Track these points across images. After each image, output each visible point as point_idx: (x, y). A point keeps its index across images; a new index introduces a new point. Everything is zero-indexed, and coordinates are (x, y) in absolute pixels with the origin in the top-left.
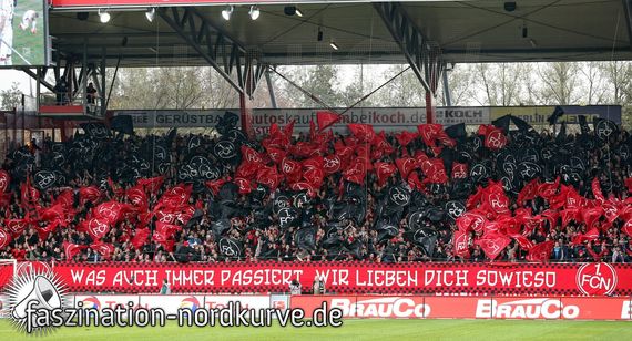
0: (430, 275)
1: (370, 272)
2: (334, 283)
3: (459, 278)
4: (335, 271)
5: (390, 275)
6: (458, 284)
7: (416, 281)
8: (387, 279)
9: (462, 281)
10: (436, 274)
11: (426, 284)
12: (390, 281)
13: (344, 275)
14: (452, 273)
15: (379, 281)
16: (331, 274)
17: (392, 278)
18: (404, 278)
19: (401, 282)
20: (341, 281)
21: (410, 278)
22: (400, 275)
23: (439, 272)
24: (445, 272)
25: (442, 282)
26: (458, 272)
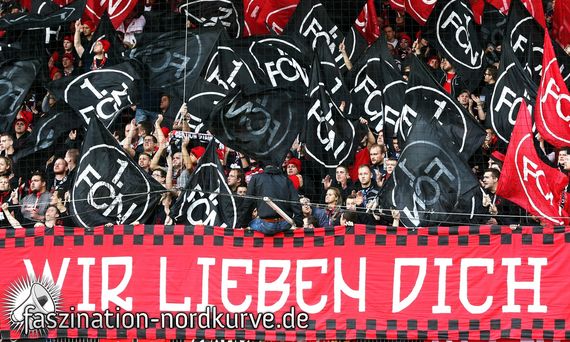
0: (410, 274)
1: (206, 262)
2: (85, 306)
3: (513, 285)
4: (86, 262)
5: (272, 275)
6: (511, 307)
7: (360, 294)
8: (263, 287)
9: (524, 298)
10: (433, 272)
11: (398, 306)
12: (272, 297)
13: (117, 273)
14: (488, 264)
15: (236, 297)
16: (75, 272)
17: (280, 285)
18: (322, 284)
19: (311, 297)
20: (109, 296)
21: (340, 284)
22: (309, 273)
23: (444, 263)
24: (467, 263)
25: (452, 298)
26: (511, 263)
